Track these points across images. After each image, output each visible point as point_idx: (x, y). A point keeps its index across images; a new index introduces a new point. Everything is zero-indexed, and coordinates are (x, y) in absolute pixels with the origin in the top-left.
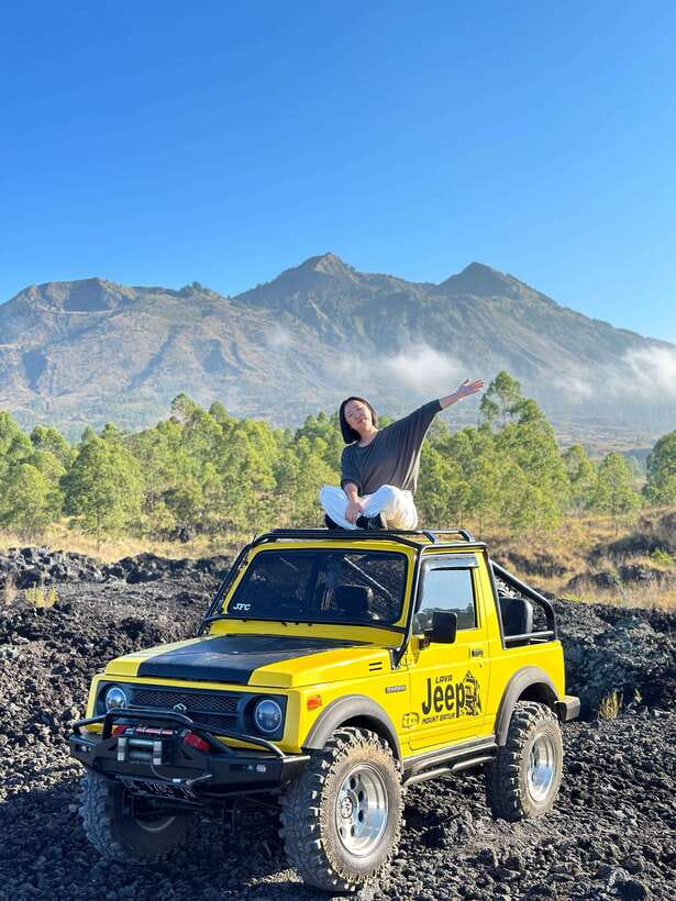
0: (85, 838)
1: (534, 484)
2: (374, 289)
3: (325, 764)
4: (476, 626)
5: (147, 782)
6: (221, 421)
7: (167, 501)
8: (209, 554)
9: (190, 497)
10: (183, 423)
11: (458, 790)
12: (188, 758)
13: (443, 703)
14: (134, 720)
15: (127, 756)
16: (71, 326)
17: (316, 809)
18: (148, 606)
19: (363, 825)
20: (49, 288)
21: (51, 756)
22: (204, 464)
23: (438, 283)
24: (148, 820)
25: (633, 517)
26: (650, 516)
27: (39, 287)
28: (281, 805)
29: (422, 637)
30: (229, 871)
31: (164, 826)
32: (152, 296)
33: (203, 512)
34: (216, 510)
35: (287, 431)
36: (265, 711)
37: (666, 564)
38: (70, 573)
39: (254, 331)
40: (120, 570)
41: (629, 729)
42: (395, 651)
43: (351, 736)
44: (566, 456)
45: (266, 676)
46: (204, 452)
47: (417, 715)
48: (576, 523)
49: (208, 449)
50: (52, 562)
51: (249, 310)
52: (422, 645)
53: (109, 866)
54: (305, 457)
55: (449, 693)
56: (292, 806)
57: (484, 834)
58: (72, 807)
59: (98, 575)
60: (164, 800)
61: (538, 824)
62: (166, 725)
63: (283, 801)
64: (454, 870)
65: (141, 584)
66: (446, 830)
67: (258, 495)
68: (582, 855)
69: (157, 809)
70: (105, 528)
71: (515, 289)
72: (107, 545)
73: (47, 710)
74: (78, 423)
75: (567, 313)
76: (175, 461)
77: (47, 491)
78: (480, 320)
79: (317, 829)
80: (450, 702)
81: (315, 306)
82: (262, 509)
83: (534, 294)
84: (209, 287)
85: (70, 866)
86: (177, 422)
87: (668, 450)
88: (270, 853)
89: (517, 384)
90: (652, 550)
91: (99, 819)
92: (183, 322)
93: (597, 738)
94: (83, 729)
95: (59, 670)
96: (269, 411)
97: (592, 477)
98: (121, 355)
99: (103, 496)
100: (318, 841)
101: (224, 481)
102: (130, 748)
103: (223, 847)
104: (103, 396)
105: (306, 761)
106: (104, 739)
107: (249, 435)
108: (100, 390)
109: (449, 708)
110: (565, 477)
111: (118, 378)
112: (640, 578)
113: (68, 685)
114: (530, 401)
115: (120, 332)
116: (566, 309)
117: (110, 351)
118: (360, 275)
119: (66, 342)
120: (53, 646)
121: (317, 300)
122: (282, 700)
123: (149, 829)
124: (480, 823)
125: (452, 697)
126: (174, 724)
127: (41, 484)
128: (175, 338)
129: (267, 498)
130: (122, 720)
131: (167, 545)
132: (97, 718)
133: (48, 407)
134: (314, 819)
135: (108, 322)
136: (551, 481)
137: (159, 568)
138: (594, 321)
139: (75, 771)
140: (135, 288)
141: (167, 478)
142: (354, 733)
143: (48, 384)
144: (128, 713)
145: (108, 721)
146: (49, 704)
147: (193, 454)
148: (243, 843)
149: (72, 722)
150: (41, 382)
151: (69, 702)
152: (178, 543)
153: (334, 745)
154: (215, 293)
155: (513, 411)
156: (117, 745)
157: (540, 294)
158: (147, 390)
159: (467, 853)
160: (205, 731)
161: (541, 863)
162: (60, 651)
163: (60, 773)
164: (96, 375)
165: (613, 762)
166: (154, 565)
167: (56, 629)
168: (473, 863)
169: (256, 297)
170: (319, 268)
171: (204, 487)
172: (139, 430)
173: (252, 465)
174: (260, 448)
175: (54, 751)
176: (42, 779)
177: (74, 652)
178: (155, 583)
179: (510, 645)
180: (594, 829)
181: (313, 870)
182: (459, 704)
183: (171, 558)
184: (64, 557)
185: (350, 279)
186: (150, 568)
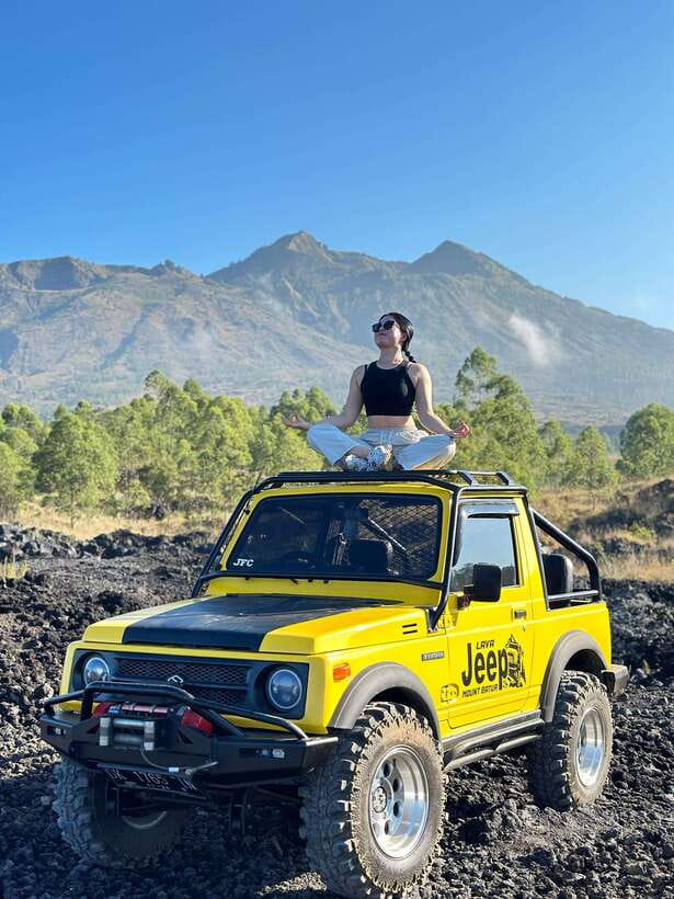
0: (60, 836)
1: (512, 459)
2: (348, 267)
3: (355, 748)
4: (518, 583)
5: (135, 771)
6: (196, 397)
7: (141, 479)
8: (184, 531)
9: (165, 474)
10: (157, 402)
11: (484, 773)
12: (187, 741)
13: (484, 672)
14: (119, 695)
15: (112, 742)
16: (43, 305)
17: (346, 803)
18: (125, 581)
19: (399, 821)
20: (20, 267)
21: (21, 739)
22: (178, 442)
23: (411, 261)
24: (136, 815)
25: (609, 492)
26: (626, 490)
27: (10, 265)
28: (302, 798)
29: (461, 594)
30: (233, 875)
31: (155, 822)
32: (123, 275)
33: (178, 489)
34: (192, 487)
35: (262, 408)
36: (280, 682)
37: (644, 537)
38: (43, 550)
39: (226, 310)
40: (95, 547)
41: (661, 702)
42: (431, 612)
43: (386, 712)
44: (542, 431)
45: (281, 640)
46: (180, 429)
47: (456, 686)
48: (553, 499)
49: (183, 426)
50: (25, 540)
51: (223, 289)
52: (461, 604)
53: (89, 870)
54: (281, 433)
55: (492, 661)
56: (315, 799)
57: (532, 827)
58: (45, 800)
59: (72, 551)
60: (158, 793)
61: (591, 812)
62: (159, 701)
63: (303, 793)
64: (504, 871)
65: (117, 559)
66: (488, 822)
67: (234, 472)
68: (653, 851)
69: (149, 803)
70: (79, 505)
71: (487, 267)
72: (81, 522)
73: (16, 687)
74: (49, 403)
75: (540, 291)
76: (149, 439)
77: (19, 469)
78: (452, 297)
79: (348, 827)
80: (492, 671)
81: (289, 285)
82: (238, 486)
83: (506, 272)
84: (182, 266)
85: (42, 871)
86: (152, 399)
87: (643, 424)
88: (281, 853)
89: (492, 360)
90: (630, 524)
91: (77, 816)
92: (154, 301)
93: (629, 712)
94: (57, 708)
95: (31, 645)
96: (243, 390)
97: (569, 452)
98: (94, 334)
99: (77, 473)
100: (348, 842)
101: (199, 458)
102: (115, 730)
103: (225, 846)
104: (75, 374)
105: (333, 743)
106: (82, 719)
107: (224, 411)
108: (72, 368)
109: (492, 678)
110: (542, 451)
111: (90, 358)
112: (619, 551)
113: (41, 660)
114: (505, 377)
115: (92, 310)
116: (537, 287)
117: (81, 330)
118: (333, 254)
119: (38, 320)
120: (24, 619)
121: (290, 278)
122: (302, 670)
123: (136, 826)
124: (525, 814)
125: (494, 666)
126: (170, 701)
127: (13, 461)
128: (147, 316)
129: (243, 475)
130: (103, 696)
131: (142, 523)
132: (74, 693)
133: (20, 387)
134: (342, 814)
135: (81, 301)
136: (528, 455)
137: (134, 544)
138: (566, 299)
139: (48, 756)
140: (108, 267)
141: (141, 457)
142: (388, 709)
143: (20, 363)
144: (112, 687)
145: (88, 698)
146: (19, 681)
147: (168, 432)
148: (248, 840)
149: (44, 700)
150: (12, 362)
151: (41, 678)
152: (153, 521)
153: (365, 723)
154: (187, 272)
155: (488, 387)
156: (99, 725)
157: (512, 272)
158: (120, 369)
159: (517, 850)
160: (207, 708)
161: (607, 861)
162: (31, 624)
163: (31, 759)
164: (68, 355)
165: (650, 739)
166: (130, 542)
167: (27, 601)
168: (525, 862)
169: (230, 275)
170: (292, 246)
171: (179, 464)
172: (112, 408)
173: (228, 441)
174: (235, 425)
175: (23, 733)
176: (9, 767)
177: (47, 625)
178: (131, 557)
179: (554, 605)
180: (652, 817)
181: (342, 878)
182: (503, 674)
183: (146, 534)
184: (37, 534)
185: (322, 258)
186: (126, 545)
